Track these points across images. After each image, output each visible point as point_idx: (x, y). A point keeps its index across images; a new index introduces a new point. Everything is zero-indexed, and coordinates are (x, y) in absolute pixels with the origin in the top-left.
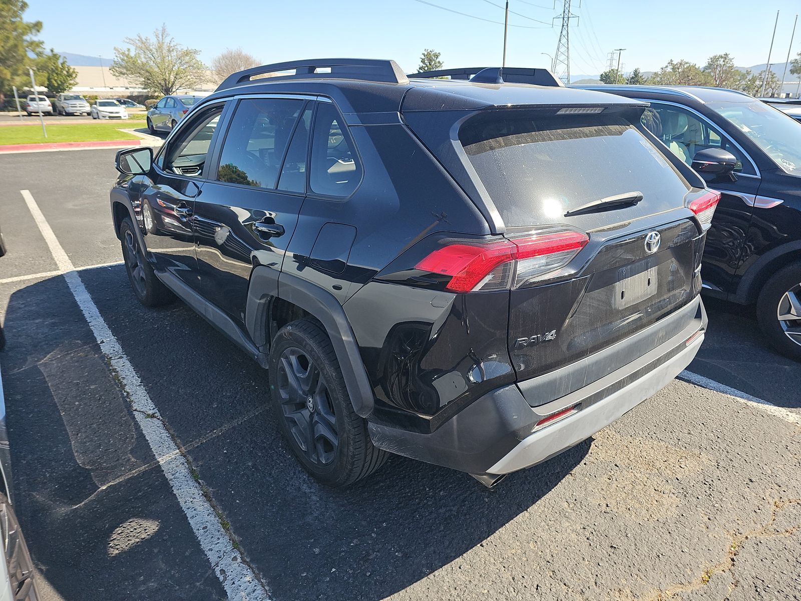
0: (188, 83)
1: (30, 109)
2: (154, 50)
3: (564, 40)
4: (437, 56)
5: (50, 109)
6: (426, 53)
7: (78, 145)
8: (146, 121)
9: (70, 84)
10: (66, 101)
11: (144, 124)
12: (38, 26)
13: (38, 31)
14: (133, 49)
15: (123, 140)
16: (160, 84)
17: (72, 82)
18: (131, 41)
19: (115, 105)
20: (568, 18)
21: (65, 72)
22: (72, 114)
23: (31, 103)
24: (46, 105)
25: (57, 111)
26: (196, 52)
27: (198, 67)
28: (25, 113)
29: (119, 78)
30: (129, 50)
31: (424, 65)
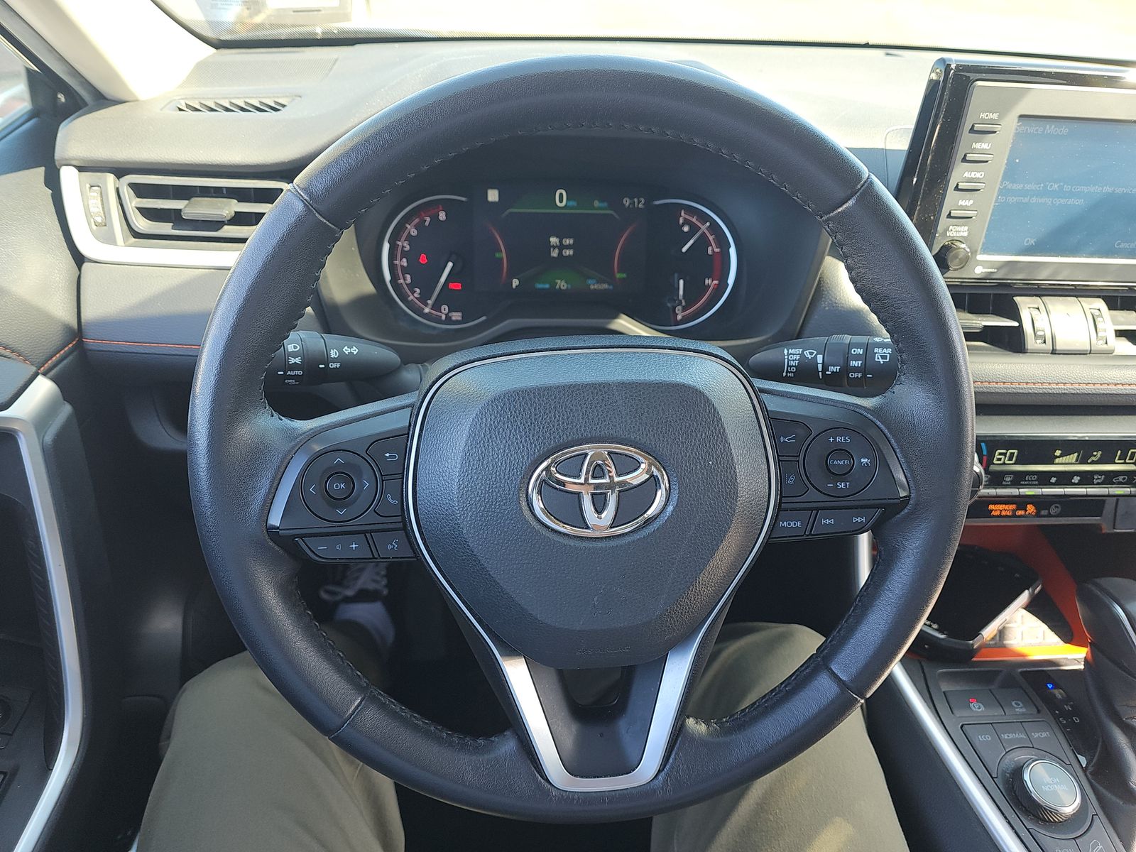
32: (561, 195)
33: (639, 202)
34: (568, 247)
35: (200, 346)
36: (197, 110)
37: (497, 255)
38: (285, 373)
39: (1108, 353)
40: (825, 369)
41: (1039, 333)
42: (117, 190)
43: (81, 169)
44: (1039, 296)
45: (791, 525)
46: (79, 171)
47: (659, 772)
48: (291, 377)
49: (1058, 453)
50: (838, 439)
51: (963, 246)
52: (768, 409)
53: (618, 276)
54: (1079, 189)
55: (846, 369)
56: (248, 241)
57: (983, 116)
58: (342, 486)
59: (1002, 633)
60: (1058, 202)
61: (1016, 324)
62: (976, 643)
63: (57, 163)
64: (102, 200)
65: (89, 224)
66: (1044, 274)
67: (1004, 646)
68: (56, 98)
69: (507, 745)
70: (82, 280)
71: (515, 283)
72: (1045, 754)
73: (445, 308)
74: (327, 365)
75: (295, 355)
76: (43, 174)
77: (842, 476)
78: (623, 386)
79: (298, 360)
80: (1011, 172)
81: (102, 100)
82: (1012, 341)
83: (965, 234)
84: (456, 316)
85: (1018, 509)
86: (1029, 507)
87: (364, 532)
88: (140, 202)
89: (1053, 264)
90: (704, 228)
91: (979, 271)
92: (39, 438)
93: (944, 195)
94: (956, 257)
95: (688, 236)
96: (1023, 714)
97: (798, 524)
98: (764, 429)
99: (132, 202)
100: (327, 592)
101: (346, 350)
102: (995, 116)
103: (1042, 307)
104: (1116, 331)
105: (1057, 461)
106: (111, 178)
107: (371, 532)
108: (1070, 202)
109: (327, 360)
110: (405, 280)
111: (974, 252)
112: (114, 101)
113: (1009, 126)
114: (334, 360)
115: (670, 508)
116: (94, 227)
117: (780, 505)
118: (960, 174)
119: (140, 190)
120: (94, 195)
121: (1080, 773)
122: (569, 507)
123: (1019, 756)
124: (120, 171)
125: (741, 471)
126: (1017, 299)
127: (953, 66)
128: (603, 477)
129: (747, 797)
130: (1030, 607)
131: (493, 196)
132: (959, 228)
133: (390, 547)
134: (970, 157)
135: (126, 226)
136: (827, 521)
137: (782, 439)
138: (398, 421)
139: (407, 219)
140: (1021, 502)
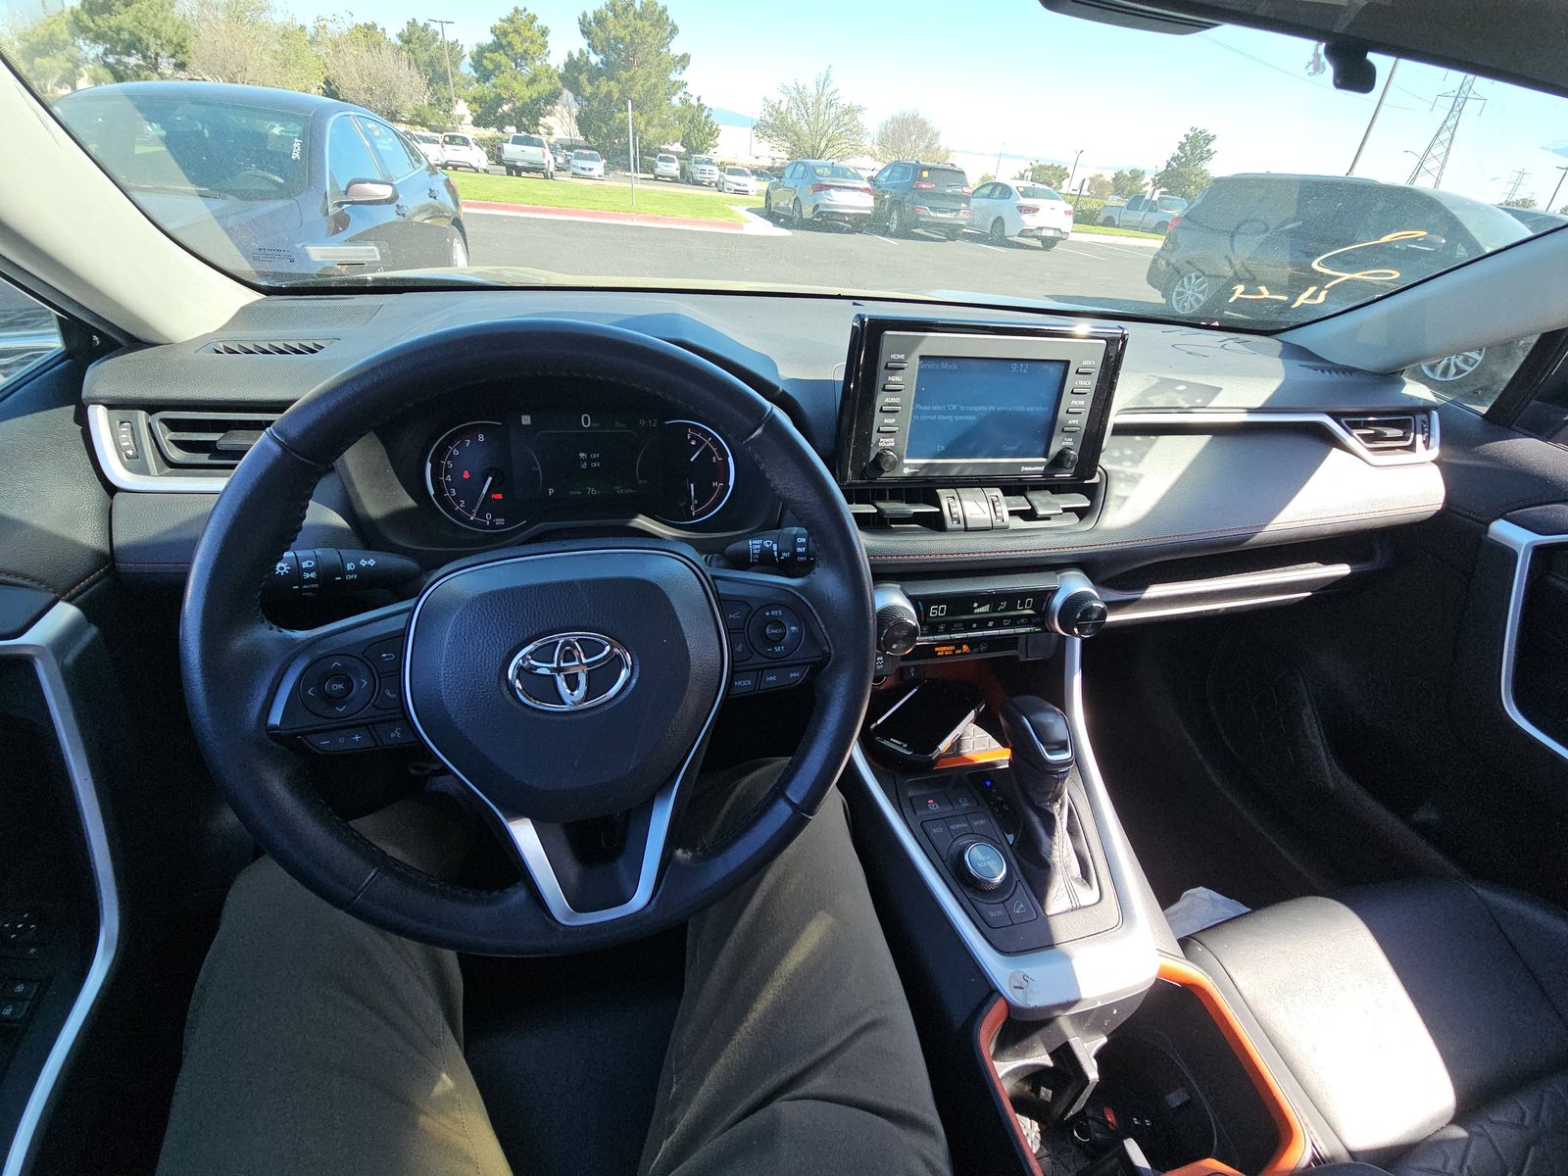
0: (840, 154)
1: (658, 171)
2: (810, 105)
3: (1445, 136)
4: (1208, 140)
5: (678, 173)
6: (1191, 134)
7: (665, 221)
8: (764, 199)
9: (710, 145)
10: (697, 166)
11: (761, 202)
12: (684, 60)
13: (684, 68)
14: (785, 99)
15: (723, 220)
16: (806, 152)
17: (712, 142)
18: (784, 89)
19: (746, 175)
20: (1466, 98)
21: (707, 129)
22: (699, 183)
23: (660, 164)
24: (673, 169)
25: (685, 178)
26: (860, 110)
27: (858, 131)
28: (652, 176)
29: (762, 140)
30: (781, 102)
31: (1181, 154)
32: (586, 418)
33: (653, 422)
34: (595, 460)
35: (189, 563)
36: (252, 352)
37: (533, 469)
38: (301, 587)
39: (1005, 529)
40: (779, 555)
41: (954, 516)
42: (149, 425)
43: (110, 406)
44: (954, 488)
45: (744, 684)
46: (108, 409)
47: (652, 897)
48: (306, 590)
49: (976, 605)
50: (773, 613)
51: (892, 453)
52: (720, 592)
53: (640, 482)
54: (971, 408)
55: (795, 554)
56: (238, 467)
57: (893, 356)
58: (340, 686)
59: (958, 743)
60: (957, 418)
61: (938, 510)
62: (935, 755)
63: (84, 402)
64: (133, 435)
65: (120, 457)
66: (953, 473)
67: (960, 755)
68: (91, 340)
69: (518, 895)
70: (114, 510)
71: (551, 491)
72: (982, 837)
73: (489, 516)
74: (343, 577)
75: (309, 570)
76: (73, 411)
77: (777, 643)
78: (586, 583)
79: (313, 575)
80: (920, 398)
81: (135, 343)
82: (935, 523)
83: (893, 444)
84: (500, 521)
85: (956, 649)
86: (964, 646)
87: (365, 725)
88: (172, 436)
89: (959, 463)
90: (707, 442)
91: (906, 471)
92: (58, 662)
93: (873, 416)
94: (887, 461)
95: (696, 448)
96: (967, 807)
97: (749, 682)
98: (716, 609)
99: (166, 436)
100: (415, 768)
101: (363, 563)
102: (902, 357)
103: (956, 497)
104: (1010, 512)
105: (976, 611)
106: (142, 414)
107: (372, 724)
108: (967, 418)
109: (343, 572)
110: (450, 493)
111: (901, 458)
112: (145, 343)
113: (913, 364)
114: (351, 573)
115: (634, 681)
116: (126, 459)
117: (733, 669)
118: (883, 400)
119: (174, 425)
120: (125, 428)
121: (1008, 849)
122: (546, 689)
123: (963, 842)
124: (152, 407)
125: (692, 644)
126: (938, 491)
127: (866, 320)
128: (574, 660)
129: (750, 905)
130: (977, 721)
131: (526, 420)
132: (887, 440)
133: (393, 735)
134: (888, 387)
135: (158, 455)
136: (771, 678)
137: (730, 616)
138: (394, 625)
139: (450, 440)
140: (958, 643)
